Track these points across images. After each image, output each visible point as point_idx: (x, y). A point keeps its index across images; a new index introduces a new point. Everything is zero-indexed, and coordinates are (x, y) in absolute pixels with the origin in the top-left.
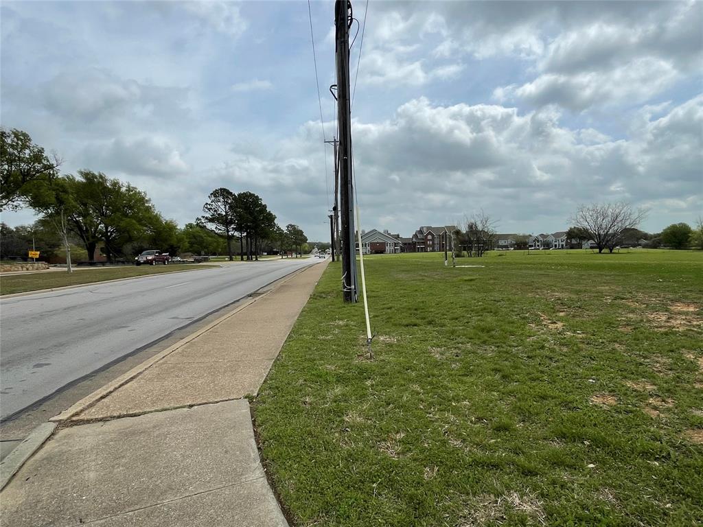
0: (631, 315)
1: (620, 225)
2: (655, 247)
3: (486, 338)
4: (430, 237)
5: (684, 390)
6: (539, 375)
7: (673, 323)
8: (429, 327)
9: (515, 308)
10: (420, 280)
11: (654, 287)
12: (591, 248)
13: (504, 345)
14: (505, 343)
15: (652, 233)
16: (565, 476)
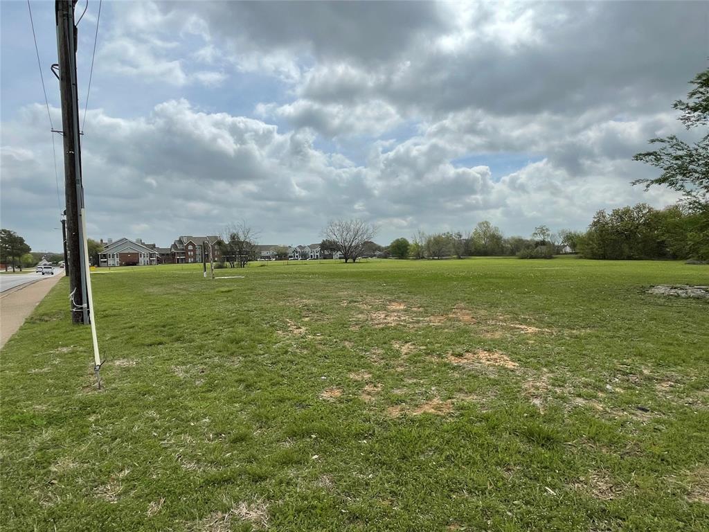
0: (360, 316)
1: (360, 238)
2: (386, 257)
3: (234, 349)
4: (190, 247)
5: (389, 374)
6: (280, 379)
7: (389, 319)
8: (176, 345)
9: (266, 316)
10: (174, 294)
11: (379, 291)
12: (340, 258)
13: (251, 355)
14: (252, 352)
15: (384, 246)
16: (291, 473)
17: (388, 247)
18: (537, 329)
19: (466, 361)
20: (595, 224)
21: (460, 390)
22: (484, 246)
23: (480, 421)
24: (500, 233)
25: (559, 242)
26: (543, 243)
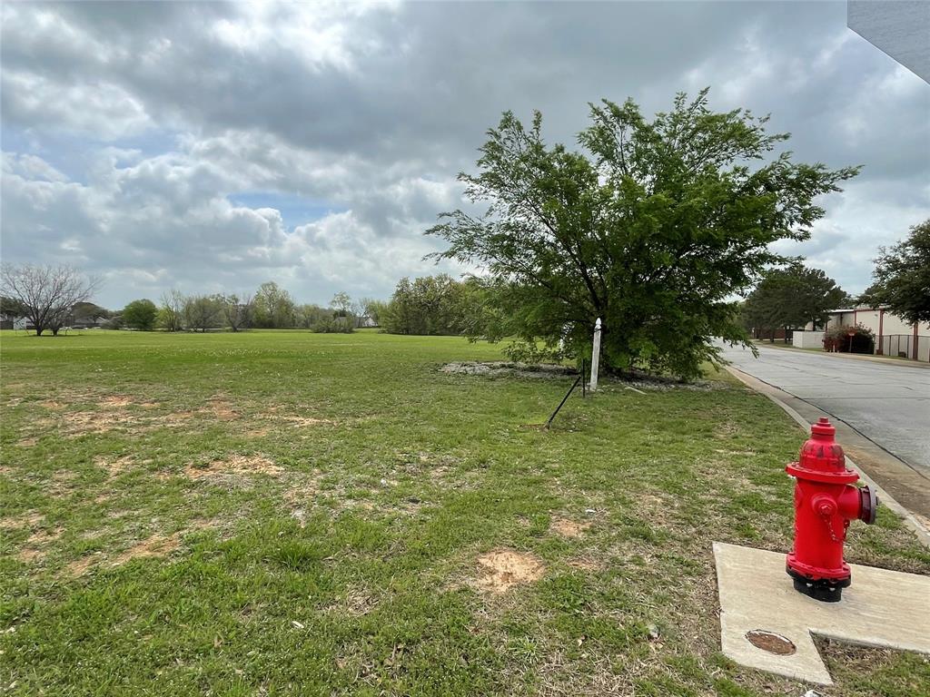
0: (42, 422)
1: (66, 297)
2: (116, 328)
5: (81, 510)
7: (97, 423)
11: (88, 379)
12: (29, 328)
15: (113, 310)
17: (121, 313)
18: (316, 421)
19: (212, 473)
20: (398, 293)
21: (197, 516)
22: (270, 315)
23: (218, 554)
24: (291, 299)
25: (360, 313)
26: (343, 314)
